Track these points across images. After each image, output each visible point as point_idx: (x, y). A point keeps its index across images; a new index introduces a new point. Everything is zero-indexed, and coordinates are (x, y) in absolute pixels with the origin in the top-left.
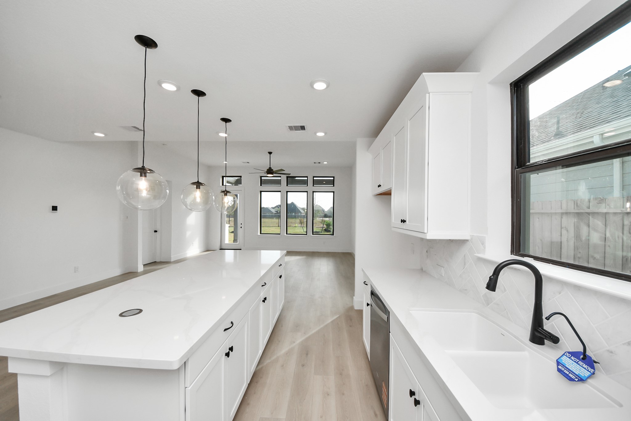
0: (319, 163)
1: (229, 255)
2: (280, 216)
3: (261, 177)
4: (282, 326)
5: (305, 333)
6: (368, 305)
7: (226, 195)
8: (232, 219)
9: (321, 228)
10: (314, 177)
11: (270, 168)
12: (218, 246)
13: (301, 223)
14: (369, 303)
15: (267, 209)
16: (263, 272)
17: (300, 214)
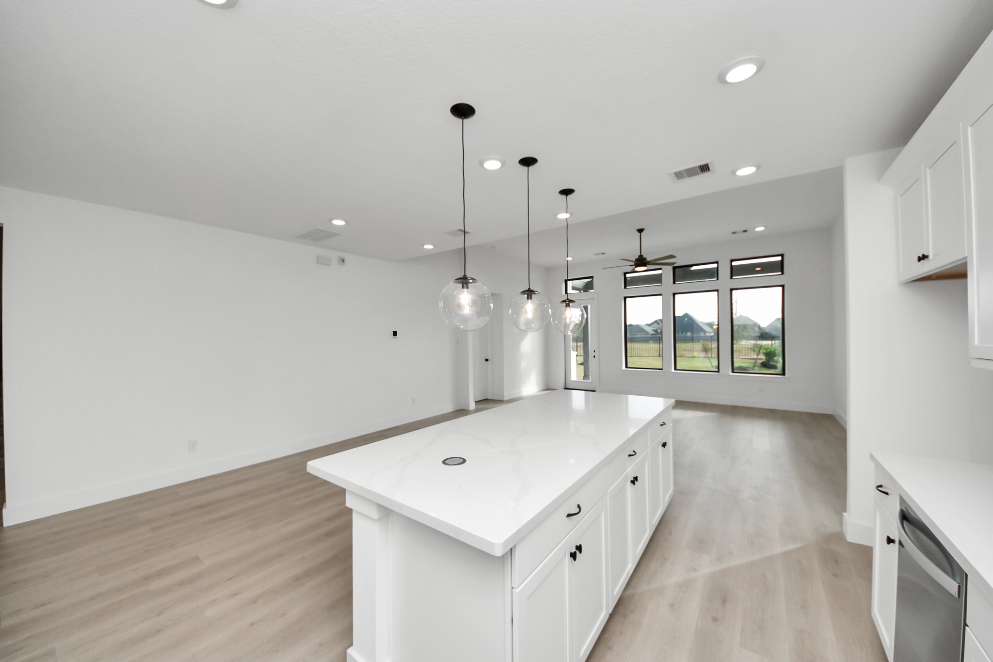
0: (745, 231)
1: (578, 398)
2: (661, 338)
3: (625, 274)
4: (670, 534)
5: (718, 560)
6: (890, 541)
7: (568, 305)
8: (581, 344)
9: (752, 361)
10: (732, 261)
11: (641, 256)
12: (561, 383)
13: (706, 350)
14: (895, 536)
15: (638, 328)
16: (632, 431)
17: (702, 334)
